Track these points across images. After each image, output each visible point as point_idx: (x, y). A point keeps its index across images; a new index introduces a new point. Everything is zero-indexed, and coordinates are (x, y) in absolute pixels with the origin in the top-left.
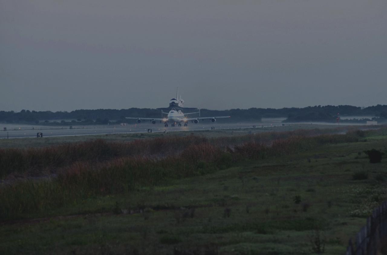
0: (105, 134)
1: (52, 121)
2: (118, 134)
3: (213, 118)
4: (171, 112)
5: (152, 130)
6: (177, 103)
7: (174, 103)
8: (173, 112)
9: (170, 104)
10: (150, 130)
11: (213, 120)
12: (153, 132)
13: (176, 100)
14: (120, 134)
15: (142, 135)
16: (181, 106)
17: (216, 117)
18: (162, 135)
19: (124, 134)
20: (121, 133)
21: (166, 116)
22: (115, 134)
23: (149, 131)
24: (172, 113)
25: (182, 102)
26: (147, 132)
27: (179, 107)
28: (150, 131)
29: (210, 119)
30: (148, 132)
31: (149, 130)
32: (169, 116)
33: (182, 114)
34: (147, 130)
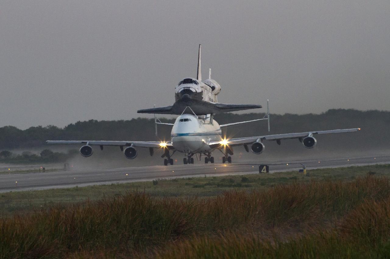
0: (151, 180)
1: (18, 152)
2: (183, 179)
3: (310, 135)
4: (182, 120)
5: (270, 167)
6: (199, 91)
7: (187, 91)
8: (186, 120)
9: (177, 95)
10: (265, 167)
11: (309, 143)
12: (271, 172)
13: (196, 83)
14: (189, 179)
15: (244, 179)
16: (210, 99)
17: (320, 132)
18: (295, 178)
19: (200, 179)
20: (191, 177)
21: (166, 134)
22: (175, 180)
23: (262, 171)
24: (183, 122)
25: (213, 88)
26: (258, 172)
27: (206, 104)
28: (264, 170)
29: (300, 139)
30: (260, 172)
31: (261, 167)
32: (174, 131)
33: (216, 126)
34: (258, 167)
